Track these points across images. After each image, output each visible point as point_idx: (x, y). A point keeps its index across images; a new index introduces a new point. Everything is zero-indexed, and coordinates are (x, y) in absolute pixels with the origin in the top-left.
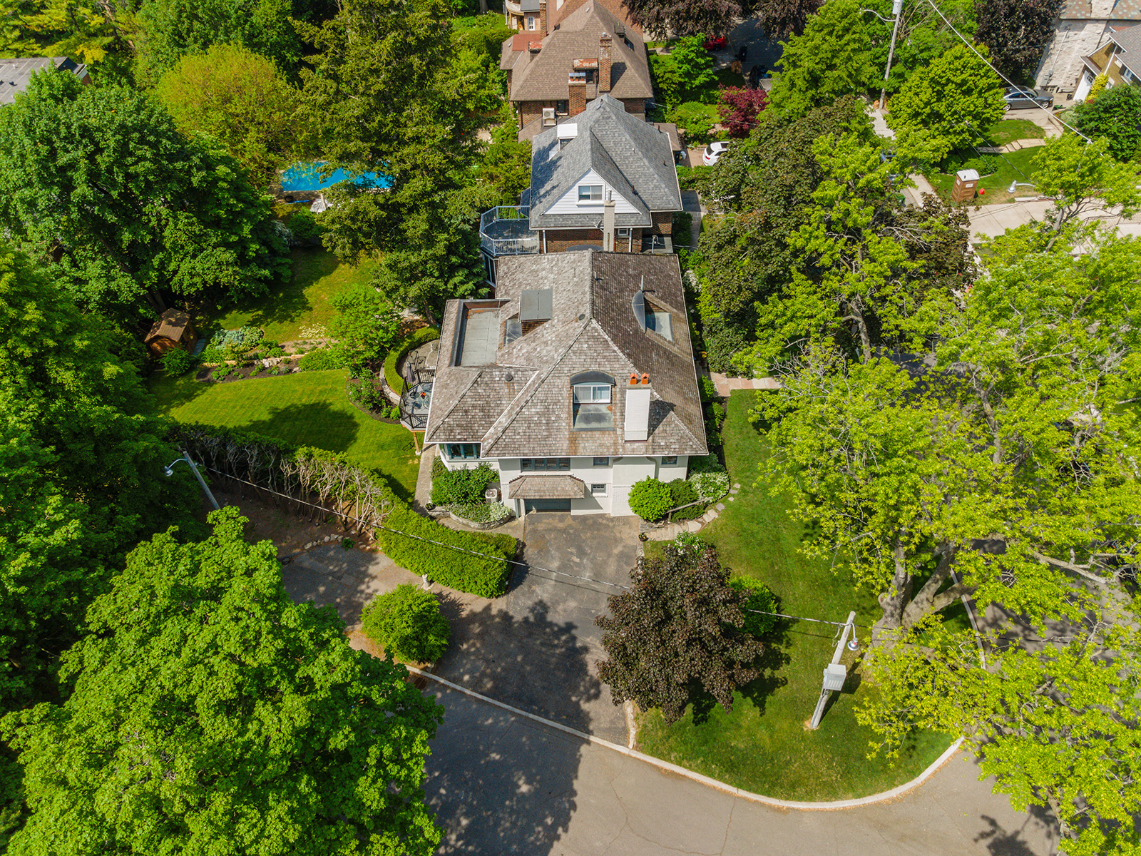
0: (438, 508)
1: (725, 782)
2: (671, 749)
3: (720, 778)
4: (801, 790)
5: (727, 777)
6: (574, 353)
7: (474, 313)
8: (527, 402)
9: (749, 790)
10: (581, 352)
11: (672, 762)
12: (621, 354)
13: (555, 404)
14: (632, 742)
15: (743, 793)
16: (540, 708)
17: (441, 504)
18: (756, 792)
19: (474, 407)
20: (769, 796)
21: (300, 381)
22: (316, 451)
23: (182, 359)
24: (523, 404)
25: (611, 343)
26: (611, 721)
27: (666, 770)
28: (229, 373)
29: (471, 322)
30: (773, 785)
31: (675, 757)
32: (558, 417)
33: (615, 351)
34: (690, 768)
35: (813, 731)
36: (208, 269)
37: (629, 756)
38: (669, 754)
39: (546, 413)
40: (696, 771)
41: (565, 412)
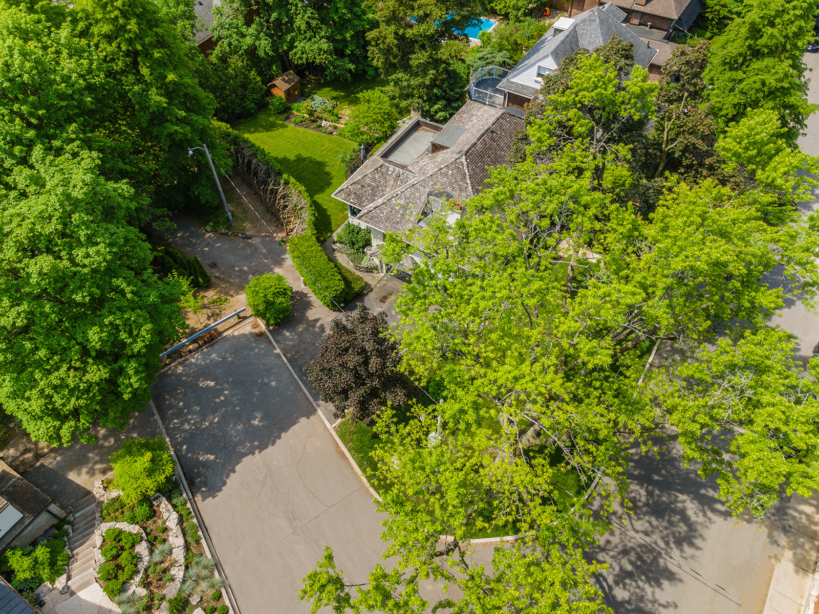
0: (338, 244)
2: (351, 440)
6: (441, 174)
7: (423, 129)
8: (397, 195)
10: (446, 175)
11: (346, 447)
12: (470, 187)
13: (414, 203)
14: (336, 425)
15: (368, 486)
17: (341, 243)
19: (369, 185)
21: (330, 141)
22: (292, 180)
23: (281, 103)
24: (395, 195)
25: (467, 177)
27: (341, 450)
28: (302, 122)
29: (416, 135)
31: (350, 446)
32: (411, 212)
33: (467, 184)
34: (353, 456)
36: (312, 50)
37: (329, 431)
38: (349, 442)
39: (404, 207)
40: (355, 460)
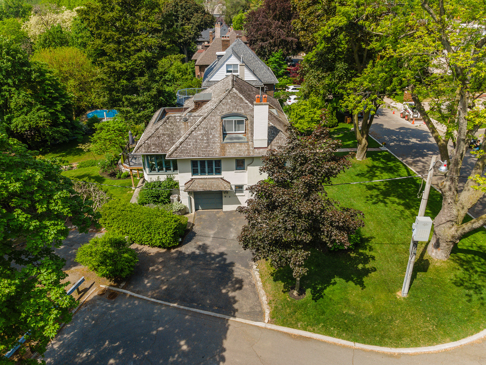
1: (343, 338)
2: (298, 320)
3: (339, 336)
4: (406, 340)
5: (344, 335)
6: (223, 104)
8: (195, 128)
9: (364, 343)
10: (227, 103)
11: (299, 329)
13: (212, 129)
14: (267, 319)
15: (359, 345)
16: (199, 304)
18: (370, 343)
20: (381, 345)
21: (75, 171)
24: (193, 129)
26: (251, 308)
27: (295, 335)
30: (382, 337)
31: (301, 325)
34: (314, 331)
35: (404, 298)
37: (266, 328)
38: (296, 323)
39: (207, 134)
41: (218, 133)
